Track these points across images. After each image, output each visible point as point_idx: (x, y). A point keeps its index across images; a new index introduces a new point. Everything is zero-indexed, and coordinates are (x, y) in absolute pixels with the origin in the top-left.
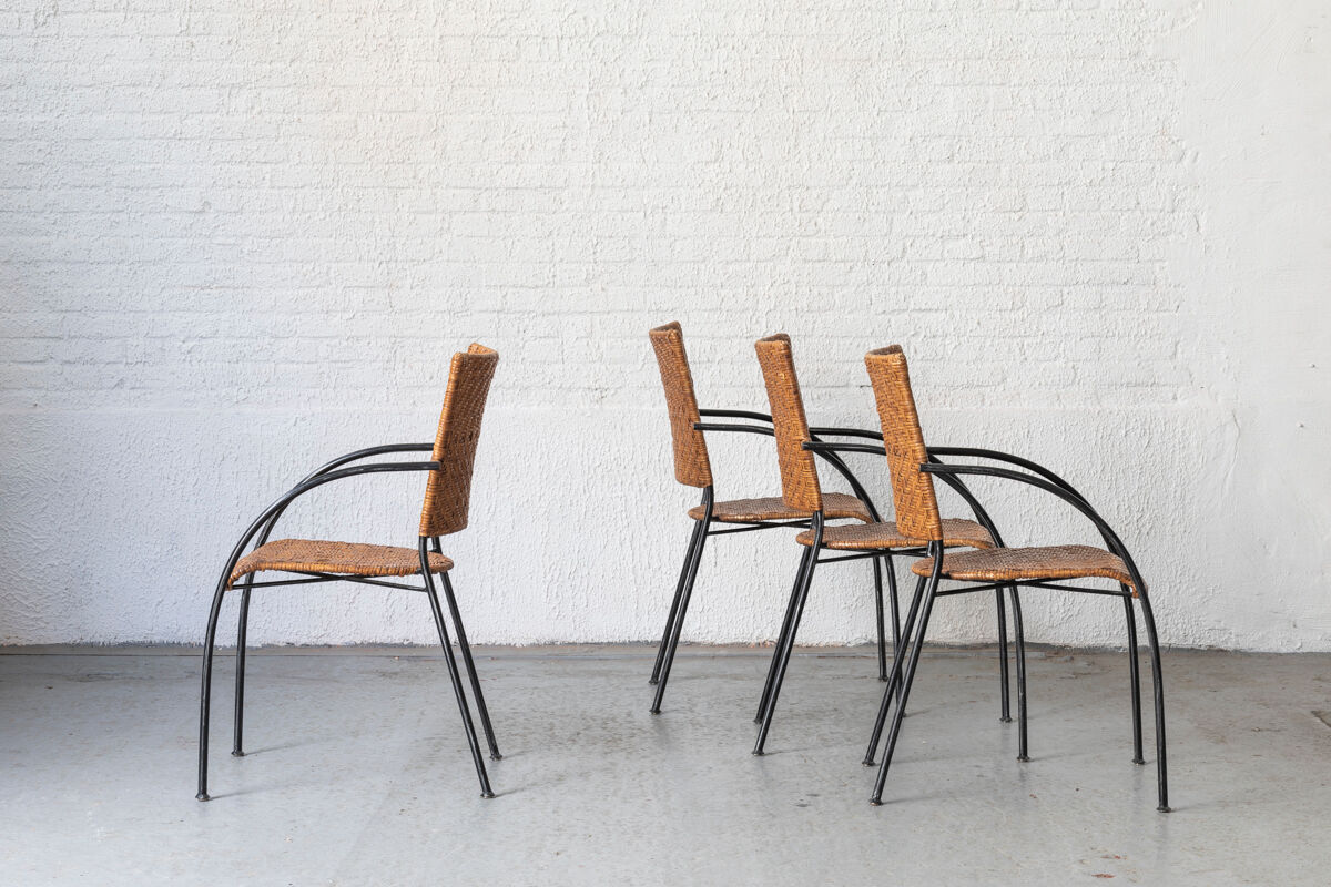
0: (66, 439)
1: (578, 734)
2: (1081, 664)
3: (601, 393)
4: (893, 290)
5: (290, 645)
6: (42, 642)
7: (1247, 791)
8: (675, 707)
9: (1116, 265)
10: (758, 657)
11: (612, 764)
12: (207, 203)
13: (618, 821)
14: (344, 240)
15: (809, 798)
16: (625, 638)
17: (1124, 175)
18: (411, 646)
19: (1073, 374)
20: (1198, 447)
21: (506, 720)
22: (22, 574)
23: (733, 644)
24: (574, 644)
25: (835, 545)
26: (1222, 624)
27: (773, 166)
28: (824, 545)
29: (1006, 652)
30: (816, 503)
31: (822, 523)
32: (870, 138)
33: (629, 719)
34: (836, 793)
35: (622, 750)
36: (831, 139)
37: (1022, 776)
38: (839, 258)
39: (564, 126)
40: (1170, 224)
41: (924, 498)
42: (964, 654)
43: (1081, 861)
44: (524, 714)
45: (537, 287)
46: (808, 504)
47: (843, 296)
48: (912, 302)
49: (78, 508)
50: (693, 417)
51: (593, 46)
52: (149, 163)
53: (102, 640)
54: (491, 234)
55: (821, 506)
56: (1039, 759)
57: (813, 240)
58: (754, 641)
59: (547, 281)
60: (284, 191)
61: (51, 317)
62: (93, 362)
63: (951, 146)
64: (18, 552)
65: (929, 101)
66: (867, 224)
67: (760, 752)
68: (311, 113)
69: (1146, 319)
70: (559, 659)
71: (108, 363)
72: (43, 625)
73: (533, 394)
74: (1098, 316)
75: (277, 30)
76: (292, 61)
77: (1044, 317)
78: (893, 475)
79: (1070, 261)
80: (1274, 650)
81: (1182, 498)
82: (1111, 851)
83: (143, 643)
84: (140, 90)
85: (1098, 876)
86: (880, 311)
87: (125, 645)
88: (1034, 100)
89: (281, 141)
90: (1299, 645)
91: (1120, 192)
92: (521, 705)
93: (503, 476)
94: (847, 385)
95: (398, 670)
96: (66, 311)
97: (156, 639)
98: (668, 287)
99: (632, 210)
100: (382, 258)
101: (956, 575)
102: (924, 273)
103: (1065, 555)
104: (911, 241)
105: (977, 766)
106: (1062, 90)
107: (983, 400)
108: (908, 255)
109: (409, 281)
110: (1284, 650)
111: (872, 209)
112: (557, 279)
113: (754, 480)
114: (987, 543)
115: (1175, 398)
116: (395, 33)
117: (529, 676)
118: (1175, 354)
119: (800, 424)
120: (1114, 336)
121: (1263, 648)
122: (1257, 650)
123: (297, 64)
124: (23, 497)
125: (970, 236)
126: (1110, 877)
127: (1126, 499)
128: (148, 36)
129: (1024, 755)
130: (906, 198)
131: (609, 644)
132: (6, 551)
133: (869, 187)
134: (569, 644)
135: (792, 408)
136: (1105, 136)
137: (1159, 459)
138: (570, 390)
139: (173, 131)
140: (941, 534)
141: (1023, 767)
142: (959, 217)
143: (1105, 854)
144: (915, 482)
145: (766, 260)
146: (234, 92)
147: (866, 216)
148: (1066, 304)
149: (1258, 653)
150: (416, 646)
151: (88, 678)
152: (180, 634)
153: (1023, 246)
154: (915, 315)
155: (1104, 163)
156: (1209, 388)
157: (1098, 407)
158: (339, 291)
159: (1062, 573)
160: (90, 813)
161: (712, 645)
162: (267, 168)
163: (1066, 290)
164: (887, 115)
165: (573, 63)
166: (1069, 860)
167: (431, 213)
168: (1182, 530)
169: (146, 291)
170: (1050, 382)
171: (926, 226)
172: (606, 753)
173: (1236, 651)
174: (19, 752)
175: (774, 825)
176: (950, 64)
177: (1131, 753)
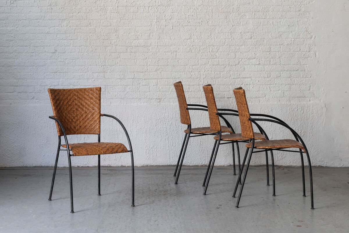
0: (19, 112)
1: (157, 189)
2: (286, 170)
3: (160, 100)
4: (236, 72)
5: (78, 167)
6: (13, 166)
7: (334, 203)
8: (181, 182)
9: (294, 66)
10: (201, 169)
11: (166, 197)
12: (56, 50)
13: (170, 212)
14: (92, 60)
15: (219, 206)
16: (166, 164)
17: (296, 42)
18: (110, 167)
19: (283, 94)
20: (316, 113)
21: (137, 186)
22: (8, 148)
23: (194, 166)
24: (153, 166)
25: (224, 139)
26: (322, 160)
27: (205, 40)
28: (221, 140)
29: (268, 167)
30: (219, 128)
31: (221, 134)
32: (230, 33)
33: (169, 185)
34: (226, 205)
35: (169, 194)
36: (220, 33)
37: (274, 200)
38: (222, 64)
39: (150, 30)
40: (308, 55)
41: (249, 127)
42: (255, 168)
43: (293, 222)
44: (142, 185)
45: (143, 72)
46: (217, 129)
47: (223, 74)
48: (241, 76)
49: (22, 131)
50: (186, 106)
51: (157, 8)
52: (41, 40)
53: (29, 166)
54: (131, 58)
55: (221, 129)
56: (278, 196)
57: (215, 59)
58: (200, 165)
59: (145, 71)
60: (76, 47)
61: (15, 81)
62: (26, 92)
63: (251, 35)
64: (6, 142)
65: (246, 23)
66: (229, 56)
67: (205, 194)
68: (83, 26)
69: (302, 80)
70: (149, 170)
71: (30, 93)
72: (13, 162)
73: (142, 100)
74: (290, 79)
75: (74, 5)
76: (78, 13)
77: (276, 80)
78: (241, 121)
79: (282, 65)
80: (336, 166)
81: (312, 127)
82: (300, 219)
83: (40, 166)
84: (38, 20)
85: (297, 226)
86: (233, 78)
87: (35, 167)
88: (273, 23)
89: (75, 34)
90: (342, 165)
91: (296, 47)
92: (140, 182)
93: (134, 122)
94: (224, 98)
95: (107, 173)
96: (19, 79)
97: (43, 165)
98: (177, 72)
99: (168, 52)
100: (102, 65)
101: (258, 147)
102: (244, 68)
103: (285, 142)
104: (241, 59)
105: (262, 197)
106: (280, 20)
107: (260, 101)
108: (240, 64)
109: (109, 71)
110: (338, 166)
111: (231, 51)
112: (148, 70)
113: (200, 123)
114: (264, 139)
115: (310, 101)
116: (105, 6)
117: (142, 174)
118: (310, 89)
119: (215, 108)
120: (294, 84)
121: (333, 166)
122: (331, 166)
123: (79, 14)
124: (8, 128)
125: (256, 58)
126: (301, 226)
127: (297, 127)
128: (40, 6)
129: (274, 195)
130: (239, 48)
131: (162, 166)
132: (3, 142)
133: (230, 45)
134: (152, 166)
135: (213, 104)
136: (291, 32)
137: (306, 117)
138: (151, 99)
139: (47, 31)
140: (254, 137)
141: (274, 197)
142: (253, 53)
143: (298, 220)
144: (247, 123)
145: (203, 65)
146: (63, 21)
147: (229, 53)
148: (281, 76)
149: (331, 167)
150: (111, 166)
151: (26, 175)
152: (49, 164)
153: (270, 61)
154: (242, 79)
155: (291, 39)
156: (319, 98)
157: (290, 103)
158: (91, 73)
159: (286, 146)
160: (31, 211)
161: (189, 166)
162: (72, 41)
163: (281, 73)
164: (235, 26)
165: (152, 13)
166: (289, 222)
167: (115, 53)
168: (312, 135)
169: (40, 74)
170: (277, 97)
171: (245, 56)
172: (165, 195)
173: (326, 167)
174: (10, 195)
175: (211, 213)
176: (251, 13)
177: (302, 194)
